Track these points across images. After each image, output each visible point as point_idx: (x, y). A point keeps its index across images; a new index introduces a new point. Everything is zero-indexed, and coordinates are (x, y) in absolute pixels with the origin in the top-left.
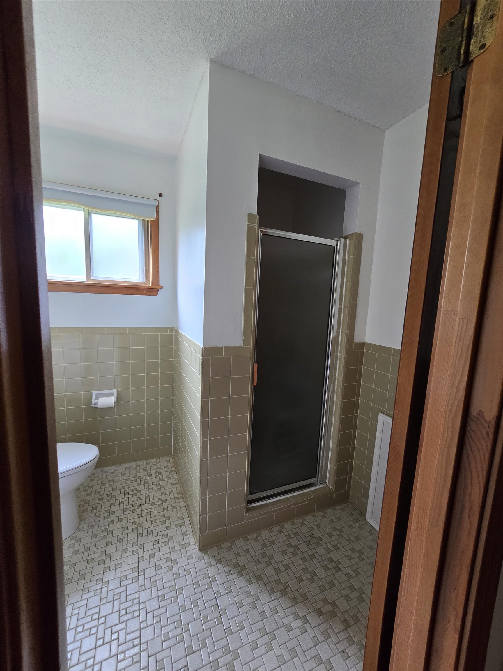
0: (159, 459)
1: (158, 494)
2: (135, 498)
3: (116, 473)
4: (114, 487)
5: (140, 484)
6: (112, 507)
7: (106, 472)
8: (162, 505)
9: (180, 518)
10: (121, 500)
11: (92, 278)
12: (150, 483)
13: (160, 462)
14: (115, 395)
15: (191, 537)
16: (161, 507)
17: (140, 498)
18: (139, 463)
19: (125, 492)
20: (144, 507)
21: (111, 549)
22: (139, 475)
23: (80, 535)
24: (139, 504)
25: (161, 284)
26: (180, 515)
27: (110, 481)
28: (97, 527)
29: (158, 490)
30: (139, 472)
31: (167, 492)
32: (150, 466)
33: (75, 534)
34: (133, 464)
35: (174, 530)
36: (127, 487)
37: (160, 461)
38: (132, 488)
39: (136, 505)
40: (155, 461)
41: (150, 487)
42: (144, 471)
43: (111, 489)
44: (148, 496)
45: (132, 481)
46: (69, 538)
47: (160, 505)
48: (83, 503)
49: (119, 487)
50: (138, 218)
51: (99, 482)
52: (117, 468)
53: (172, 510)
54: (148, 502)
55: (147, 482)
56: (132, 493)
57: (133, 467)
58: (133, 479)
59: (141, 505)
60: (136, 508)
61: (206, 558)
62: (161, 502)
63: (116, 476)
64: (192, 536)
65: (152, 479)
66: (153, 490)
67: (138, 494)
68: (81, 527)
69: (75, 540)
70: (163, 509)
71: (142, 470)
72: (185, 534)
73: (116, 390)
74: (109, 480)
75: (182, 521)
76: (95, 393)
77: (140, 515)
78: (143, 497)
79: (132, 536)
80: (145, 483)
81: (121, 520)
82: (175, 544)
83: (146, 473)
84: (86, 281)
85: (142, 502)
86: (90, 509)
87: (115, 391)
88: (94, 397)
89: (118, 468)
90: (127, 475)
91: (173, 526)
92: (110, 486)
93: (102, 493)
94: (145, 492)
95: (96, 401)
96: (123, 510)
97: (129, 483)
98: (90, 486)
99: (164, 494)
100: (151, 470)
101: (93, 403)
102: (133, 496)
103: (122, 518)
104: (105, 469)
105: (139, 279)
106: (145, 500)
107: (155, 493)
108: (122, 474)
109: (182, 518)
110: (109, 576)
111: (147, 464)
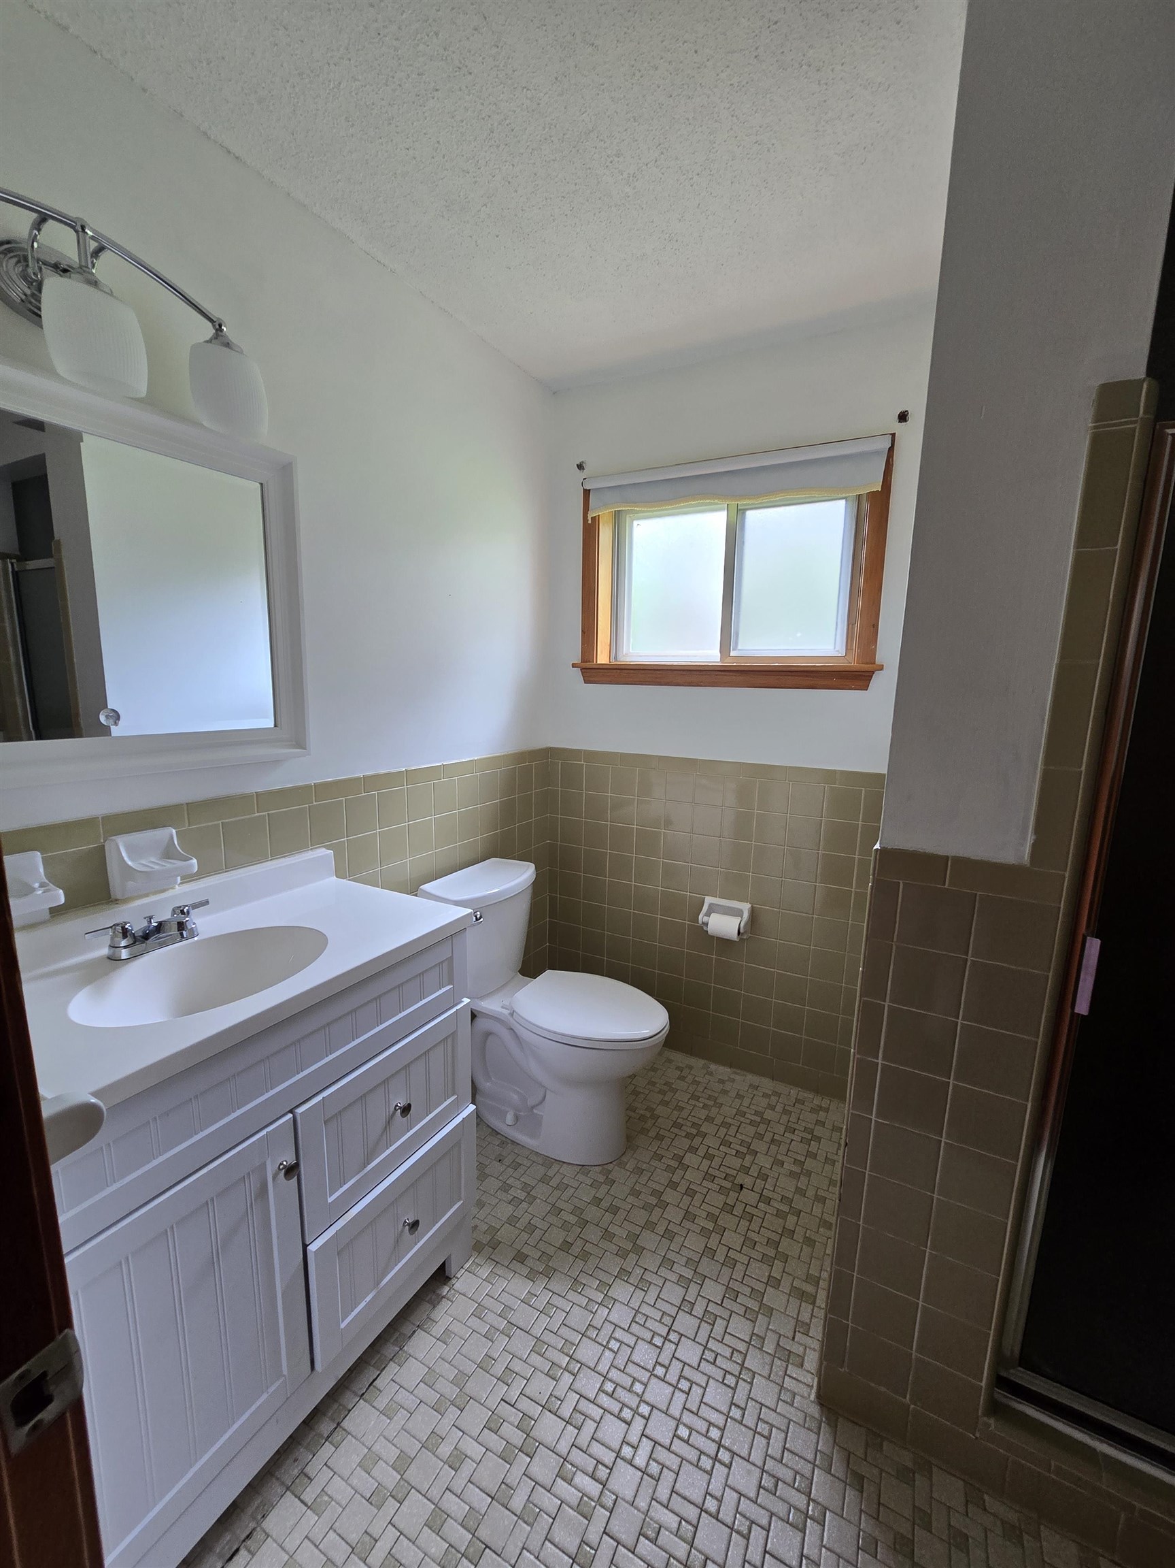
0: (828, 1102)
1: (788, 1186)
2: (737, 1163)
3: (728, 1086)
4: (712, 1115)
5: (761, 1137)
6: (689, 1155)
7: (711, 1074)
8: (785, 1218)
9: (808, 1278)
10: (711, 1151)
11: (732, 654)
12: (783, 1148)
13: (827, 1110)
14: (746, 915)
15: (815, 1350)
16: (781, 1220)
17: (745, 1170)
18: (781, 1088)
19: (726, 1138)
20: (747, 1196)
21: (649, 1240)
22: (769, 1114)
23: (618, 1173)
24: (739, 1181)
25: (879, 659)
26: (814, 1271)
27: (710, 1098)
28: (646, 1178)
29: (792, 1174)
30: (773, 1108)
31: (811, 1193)
32: (802, 1107)
33: (610, 1167)
34: (767, 1084)
35: (781, 1297)
36: (733, 1130)
37: (828, 1108)
38: (743, 1137)
39: (732, 1179)
40: (817, 1101)
41: (779, 1157)
42: (785, 1111)
43: (703, 1114)
44: (765, 1174)
45: (748, 1121)
46: (600, 1168)
47: (779, 1214)
48: (648, 1115)
49: (718, 1120)
50: (844, 495)
51: (692, 1089)
52: (732, 1076)
53: (800, 1245)
54: (758, 1189)
55: (778, 1141)
56: (738, 1147)
57: (764, 1090)
58: (753, 1118)
59: (742, 1187)
60: (728, 1185)
61: (825, 1435)
62: (785, 1208)
63: (725, 1092)
64: (816, 1348)
65: (792, 1140)
66: (782, 1169)
67: (748, 1157)
68: (625, 1159)
69: (605, 1177)
70: (784, 1228)
71: (779, 1108)
72: (802, 1327)
73: (750, 906)
74: (710, 1093)
75: (809, 1288)
76: (709, 900)
77: (729, 1208)
78: (754, 1171)
79: (695, 1243)
80: (773, 1140)
81: (691, 1193)
82: (769, 1333)
83: (785, 1118)
84: (719, 660)
85: (747, 1181)
86: (652, 1134)
87: (745, 907)
88: (705, 908)
89: (737, 1077)
90: (746, 1102)
91: (786, 1285)
92: (705, 1106)
93: (685, 1114)
94: (764, 1161)
95: (706, 919)
96: (704, 1174)
97: (742, 1122)
98: (673, 1086)
99: (801, 1192)
100: (799, 1119)
101: (700, 922)
102: (735, 1156)
103: (695, 1189)
104: (713, 1067)
105: (835, 648)
106: (755, 1181)
107: (782, 1179)
108: (739, 1096)
109: (816, 1282)
110: (621, 1291)
111: (797, 1101)
